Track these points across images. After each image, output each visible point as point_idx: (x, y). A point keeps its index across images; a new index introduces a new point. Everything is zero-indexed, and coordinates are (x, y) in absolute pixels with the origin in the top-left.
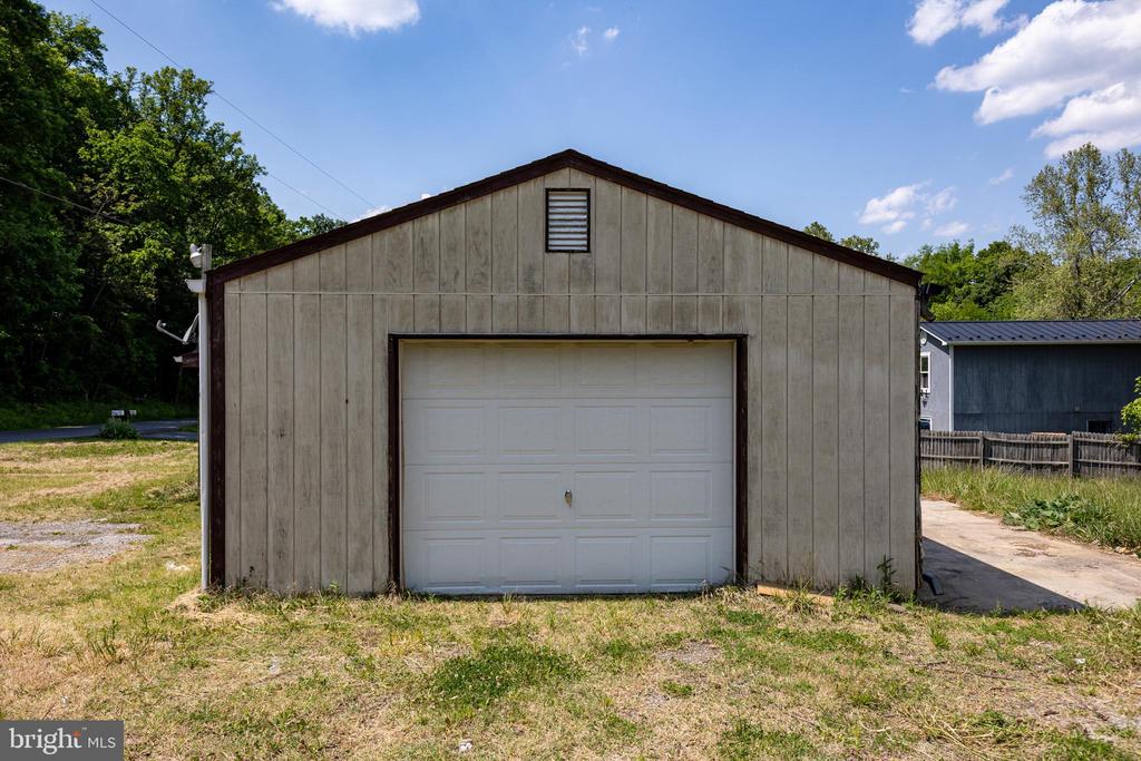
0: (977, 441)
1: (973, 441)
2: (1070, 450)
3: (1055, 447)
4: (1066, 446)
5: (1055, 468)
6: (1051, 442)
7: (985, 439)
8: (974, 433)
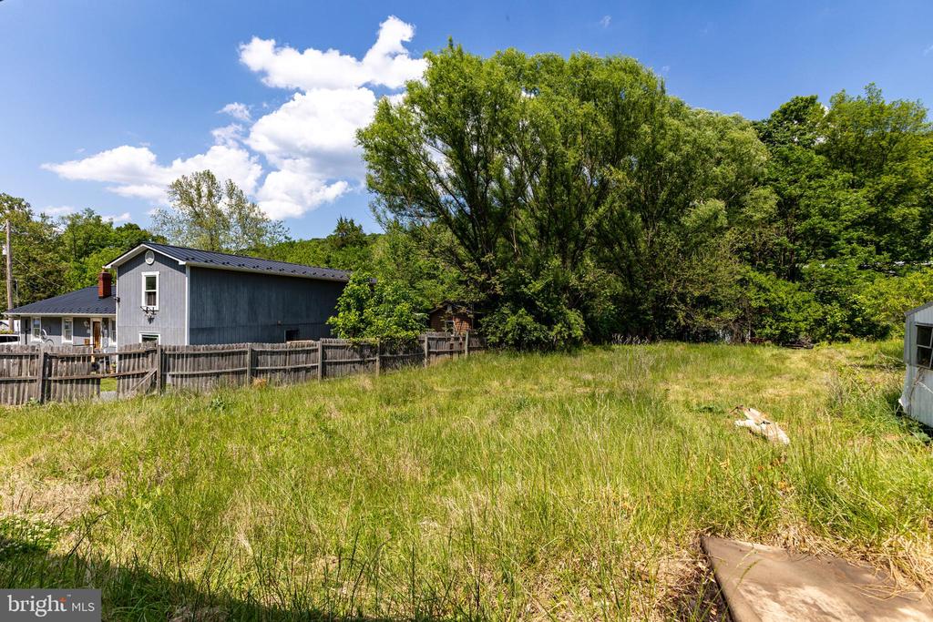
0: (245, 353)
1: (240, 353)
2: (319, 354)
3: (308, 352)
4: (316, 350)
5: (308, 370)
6: (306, 348)
7: (252, 350)
8: (242, 345)
